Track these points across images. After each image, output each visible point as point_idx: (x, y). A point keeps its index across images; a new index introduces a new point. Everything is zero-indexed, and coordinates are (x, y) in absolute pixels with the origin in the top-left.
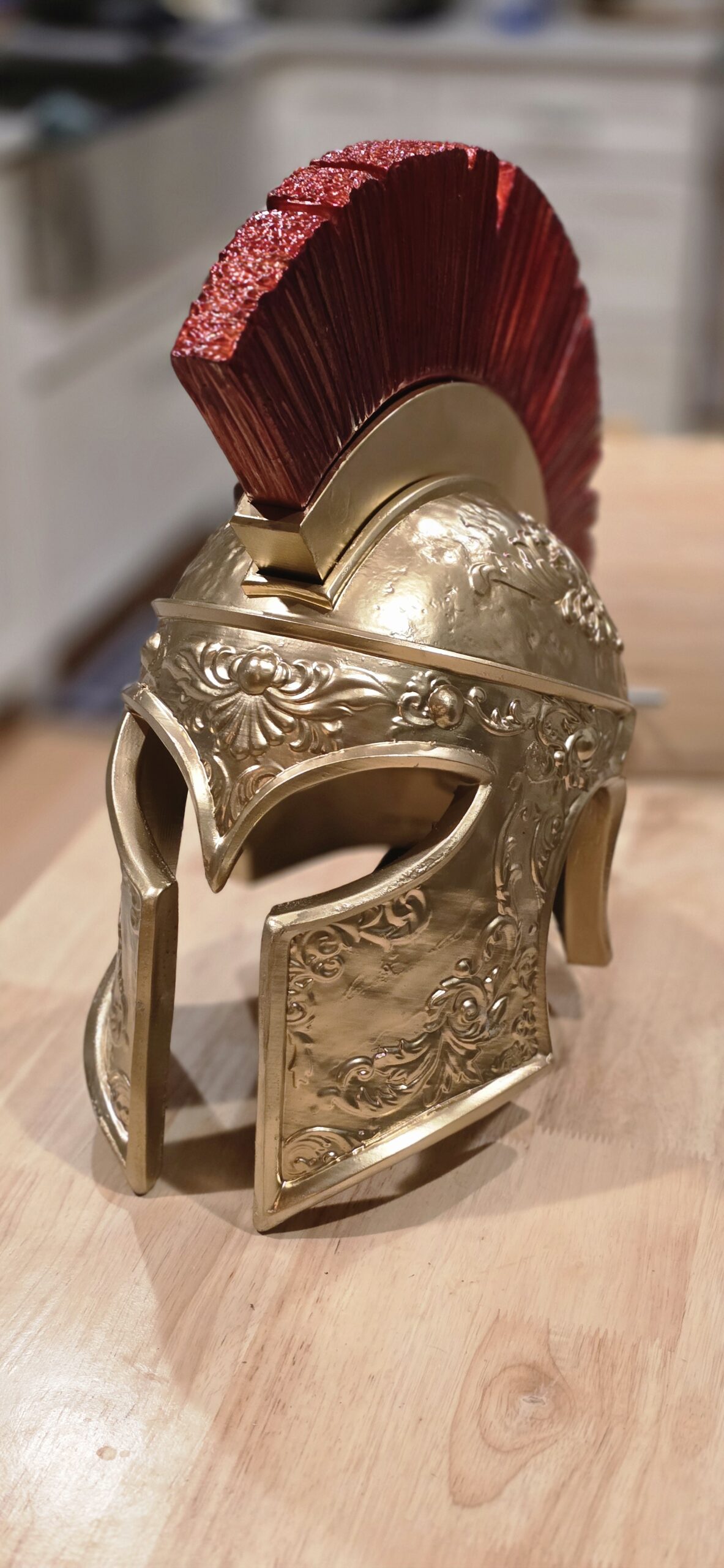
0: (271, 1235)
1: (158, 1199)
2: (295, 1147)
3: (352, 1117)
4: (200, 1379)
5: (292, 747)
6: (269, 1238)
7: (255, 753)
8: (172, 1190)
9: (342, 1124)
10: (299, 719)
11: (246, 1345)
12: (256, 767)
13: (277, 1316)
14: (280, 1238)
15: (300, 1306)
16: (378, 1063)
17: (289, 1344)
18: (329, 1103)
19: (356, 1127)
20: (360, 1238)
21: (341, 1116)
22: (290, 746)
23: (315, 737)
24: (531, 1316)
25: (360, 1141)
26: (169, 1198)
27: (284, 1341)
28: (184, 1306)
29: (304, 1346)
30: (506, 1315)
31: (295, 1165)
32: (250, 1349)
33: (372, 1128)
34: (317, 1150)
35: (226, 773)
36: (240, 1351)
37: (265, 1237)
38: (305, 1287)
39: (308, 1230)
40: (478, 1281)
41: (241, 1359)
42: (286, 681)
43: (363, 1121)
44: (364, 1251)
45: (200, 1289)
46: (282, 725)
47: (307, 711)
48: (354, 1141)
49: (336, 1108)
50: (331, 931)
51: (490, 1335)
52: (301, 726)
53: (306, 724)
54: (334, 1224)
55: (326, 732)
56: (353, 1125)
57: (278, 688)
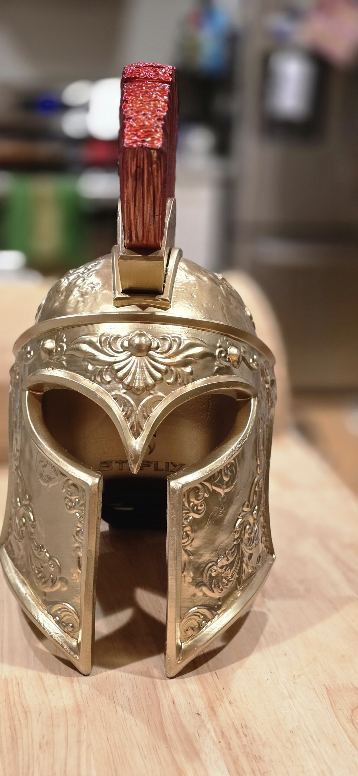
0: (176, 678)
1: (98, 675)
2: (187, 621)
3: (211, 598)
4: (203, 756)
5: (168, 383)
6: (178, 680)
7: (148, 389)
8: (103, 670)
9: (207, 603)
10: (170, 367)
11: (213, 733)
12: (151, 396)
13: (216, 715)
14: (183, 678)
15: (223, 708)
16: (220, 564)
17: (235, 727)
18: (201, 591)
19: (213, 604)
20: (224, 669)
21: (207, 598)
22: (167, 382)
23: (180, 376)
24: (342, 683)
25: (216, 611)
26: (104, 673)
27: (231, 727)
28: (161, 723)
29: (244, 726)
30: (330, 687)
31: (187, 632)
32: (216, 735)
33: (220, 603)
34: (197, 621)
35: (132, 402)
36: (212, 737)
37: (174, 680)
38: (218, 698)
39: (195, 671)
40: (302, 674)
41: (216, 741)
42: (158, 347)
43: (216, 599)
44: (232, 674)
45: (162, 713)
46: (162, 372)
47: (175, 362)
48: (214, 612)
49: (204, 594)
50: (200, 486)
51: (330, 696)
52: (172, 371)
53: (173, 368)
54: (205, 665)
55: (186, 373)
56: (212, 602)
57: (154, 351)
